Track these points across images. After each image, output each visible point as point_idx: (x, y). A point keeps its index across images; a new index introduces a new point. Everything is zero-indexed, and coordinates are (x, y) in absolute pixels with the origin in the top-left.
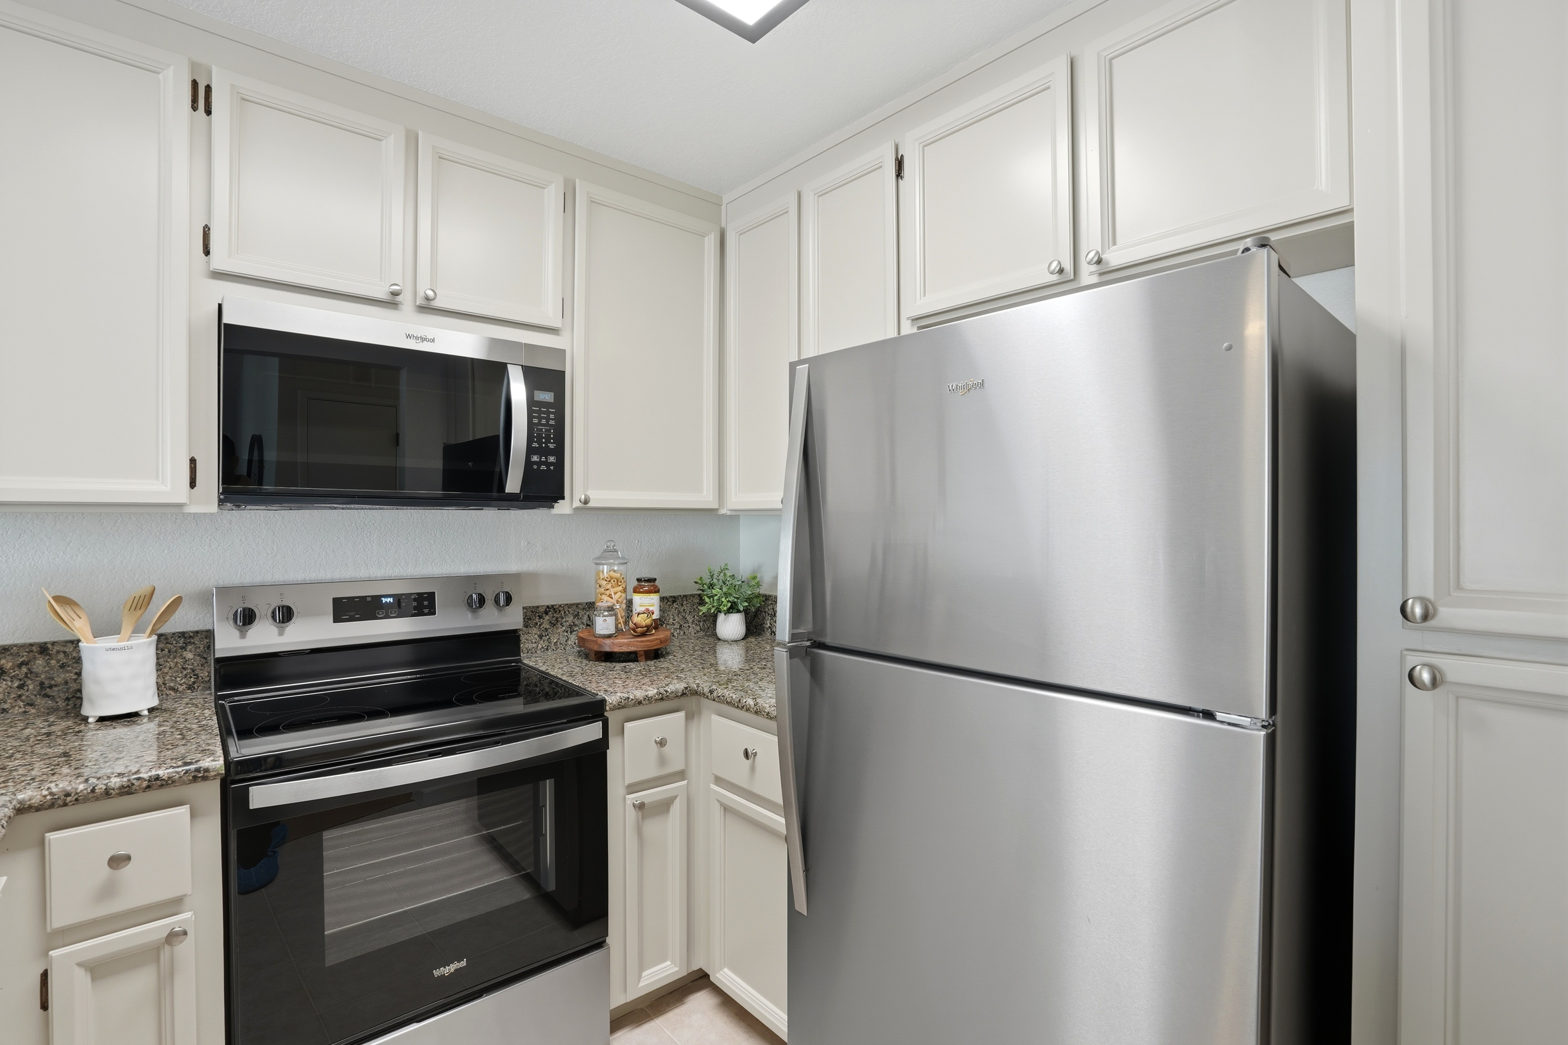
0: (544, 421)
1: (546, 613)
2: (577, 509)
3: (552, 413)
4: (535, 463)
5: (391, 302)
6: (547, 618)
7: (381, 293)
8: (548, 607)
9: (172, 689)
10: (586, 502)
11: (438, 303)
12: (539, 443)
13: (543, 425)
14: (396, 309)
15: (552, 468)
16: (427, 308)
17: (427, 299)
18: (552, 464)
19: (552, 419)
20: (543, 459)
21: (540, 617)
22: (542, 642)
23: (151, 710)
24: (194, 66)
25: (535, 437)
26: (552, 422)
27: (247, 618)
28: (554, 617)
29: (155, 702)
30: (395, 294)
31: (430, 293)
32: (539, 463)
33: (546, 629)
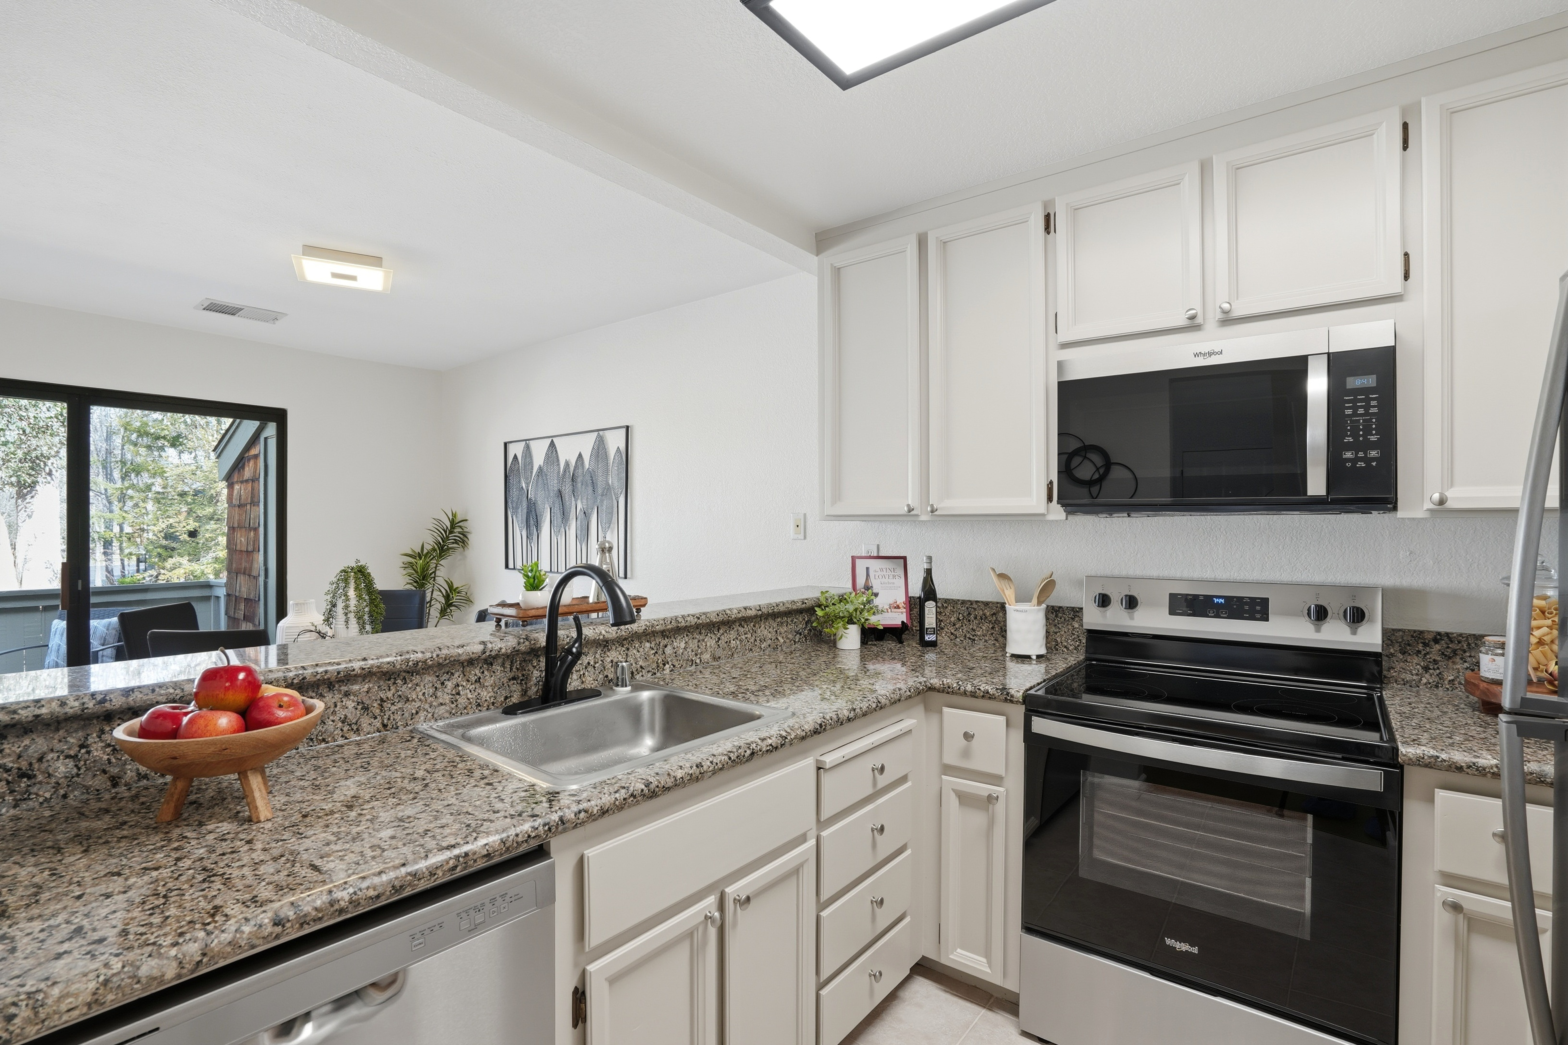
0: (1361, 411)
1: (1436, 641)
2: (1431, 511)
3: (1374, 399)
4: (1349, 460)
5: (1193, 325)
6: (1438, 647)
7: (1182, 321)
8: (1439, 634)
9: (1065, 647)
10: (1442, 502)
11: (1237, 312)
12: (1355, 435)
13: (1361, 415)
14: (1200, 330)
15: (1374, 464)
16: (1228, 320)
17: (1225, 312)
18: (1374, 459)
19: (1374, 407)
20: (1361, 454)
21: (1425, 645)
22: (1427, 676)
23: (1039, 657)
24: (1046, 205)
25: (1349, 430)
26: (1372, 410)
27: (1104, 601)
28: (1448, 647)
29: (1043, 651)
30: (1192, 318)
31: (1226, 306)
32: (1355, 461)
33: (1434, 660)
